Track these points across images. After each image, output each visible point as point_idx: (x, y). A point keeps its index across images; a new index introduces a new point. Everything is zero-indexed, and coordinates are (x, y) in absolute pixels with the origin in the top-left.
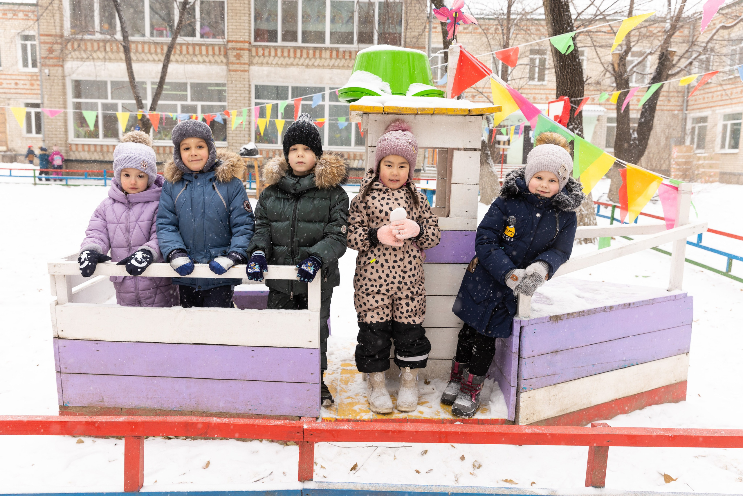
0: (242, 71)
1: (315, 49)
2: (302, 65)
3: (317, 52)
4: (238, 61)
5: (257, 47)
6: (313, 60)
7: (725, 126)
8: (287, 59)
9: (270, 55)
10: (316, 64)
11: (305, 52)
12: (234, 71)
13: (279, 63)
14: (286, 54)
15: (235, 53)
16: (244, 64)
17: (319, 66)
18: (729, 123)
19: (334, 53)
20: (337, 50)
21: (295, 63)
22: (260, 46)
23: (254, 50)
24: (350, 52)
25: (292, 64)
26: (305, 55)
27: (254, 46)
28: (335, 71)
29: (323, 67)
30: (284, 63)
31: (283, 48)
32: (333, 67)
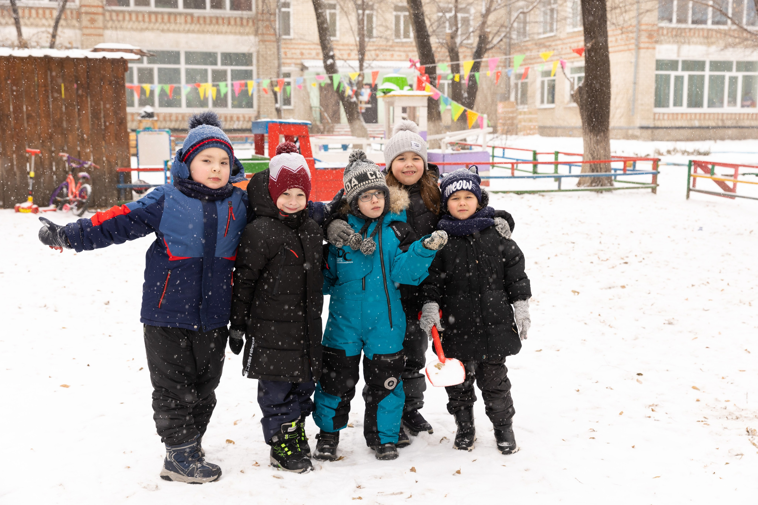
0: (96, 35)
1: (170, 14)
2: (158, 29)
3: (172, 18)
4: (92, 26)
5: (111, 12)
6: (168, 25)
7: (543, 83)
8: (142, 23)
9: (124, 19)
10: (171, 28)
11: (160, 17)
12: (87, 35)
13: (134, 27)
14: (140, 18)
15: (89, 17)
16: (99, 28)
17: (174, 31)
18: (546, 79)
19: (189, 19)
20: (192, 15)
21: (150, 28)
22: (114, 11)
23: (107, 14)
24: (205, 18)
25: (147, 29)
26: (159, 20)
27: (108, 11)
28: (191, 36)
29: (179, 31)
30: (139, 27)
31: (137, 13)
32: (188, 31)
